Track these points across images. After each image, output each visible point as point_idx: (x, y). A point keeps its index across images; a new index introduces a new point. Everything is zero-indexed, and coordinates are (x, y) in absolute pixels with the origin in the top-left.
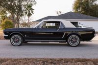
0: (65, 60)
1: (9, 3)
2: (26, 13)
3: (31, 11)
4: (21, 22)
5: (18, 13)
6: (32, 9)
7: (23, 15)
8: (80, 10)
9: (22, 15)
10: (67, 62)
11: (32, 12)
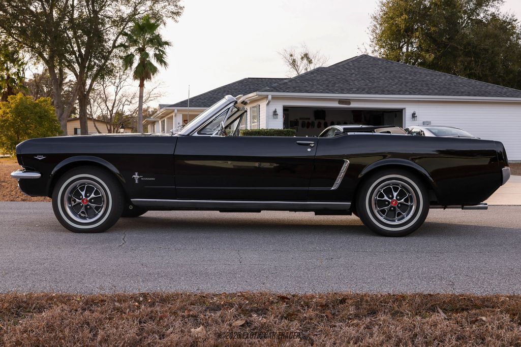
0: (358, 305)
1: (36, 7)
2: (128, 60)
3: (151, 51)
4: (97, 110)
5: (83, 60)
6: (158, 42)
7: (110, 72)
8: (414, 48)
9: (104, 72)
10: (373, 312)
11: (160, 58)
